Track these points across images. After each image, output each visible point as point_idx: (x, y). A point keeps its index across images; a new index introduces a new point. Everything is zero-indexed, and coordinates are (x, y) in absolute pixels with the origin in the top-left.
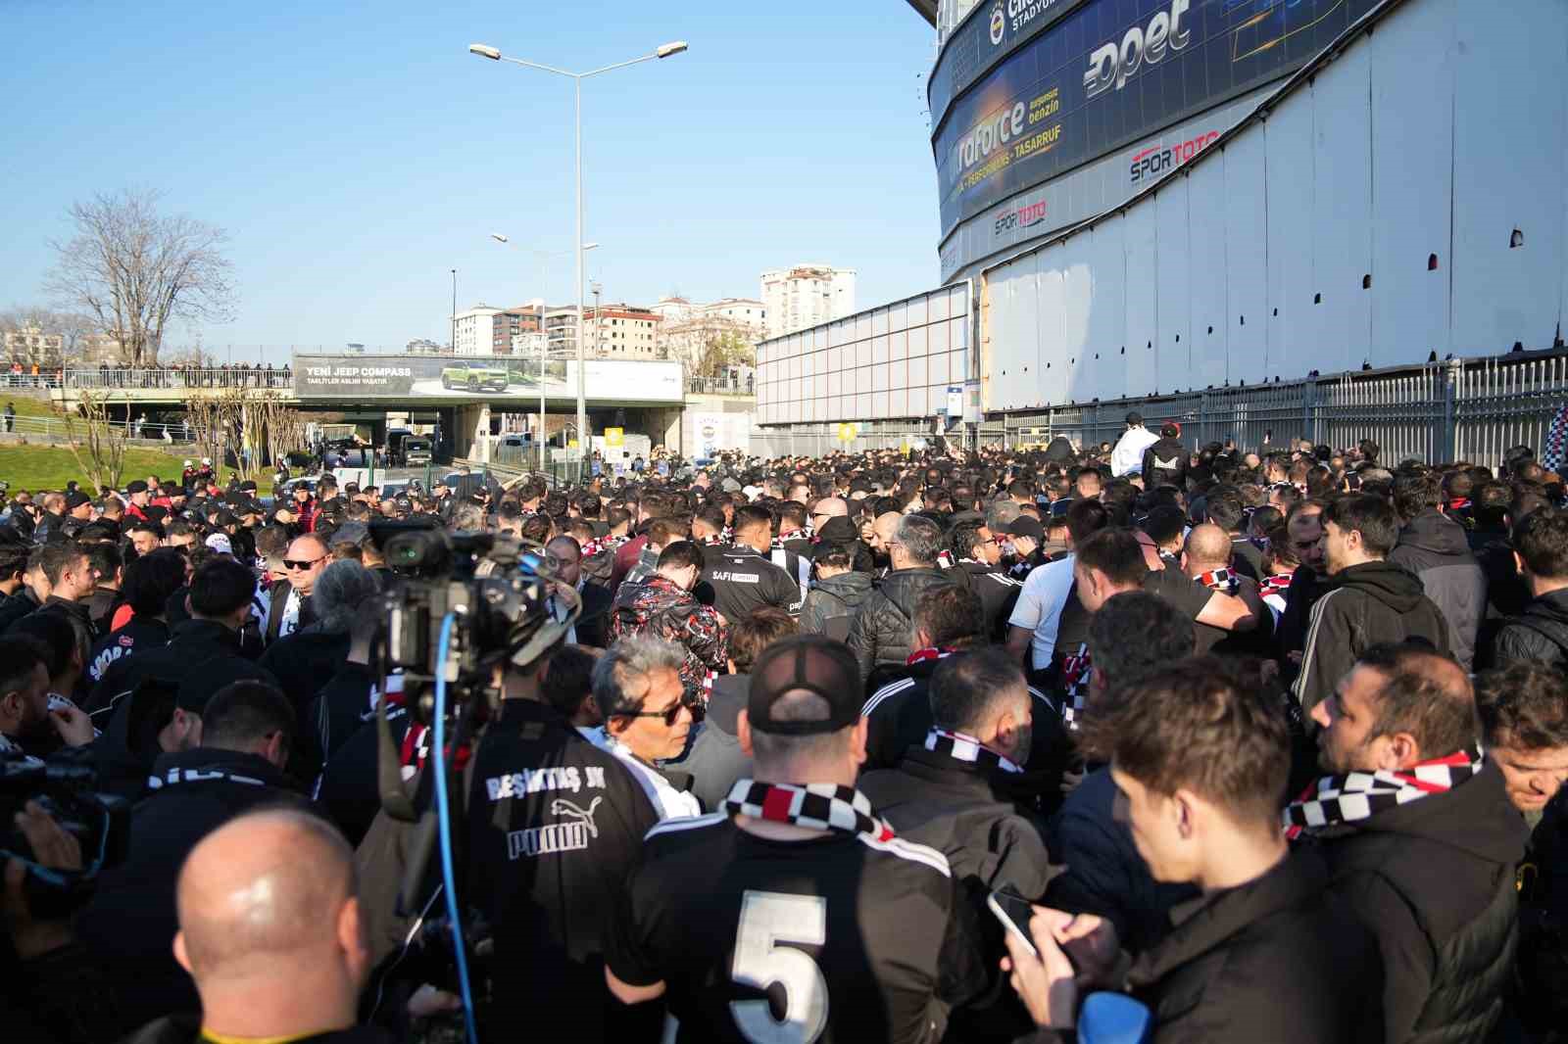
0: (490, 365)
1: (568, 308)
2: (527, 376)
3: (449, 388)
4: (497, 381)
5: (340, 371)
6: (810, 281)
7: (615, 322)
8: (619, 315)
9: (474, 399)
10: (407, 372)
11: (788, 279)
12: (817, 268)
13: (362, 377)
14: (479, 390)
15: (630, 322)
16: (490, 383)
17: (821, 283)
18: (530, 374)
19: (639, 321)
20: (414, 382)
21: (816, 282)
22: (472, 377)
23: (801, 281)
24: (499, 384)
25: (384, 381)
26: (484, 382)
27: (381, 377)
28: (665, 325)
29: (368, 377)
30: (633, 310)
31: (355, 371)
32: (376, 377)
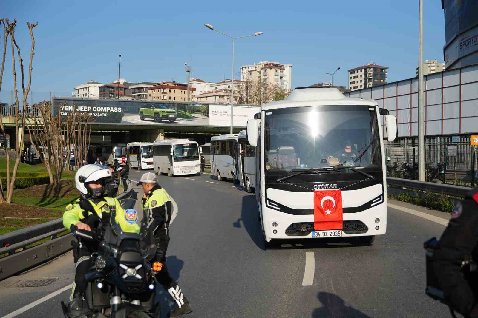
0: (167, 107)
1: (142, 83)
2: (187, 114)
3: (143, 120)
4: (170, 116)
5: (80, 108)
6: (273, 70)
7: (170, 91)
8: (173, 87)
9: (157, 126)
10: (120, 110)
11: (262, 69)
12: (276, 63)
13: (93, 112)
14: (160, 121)
15: (178, 91)
16: (167, 117)
17: (279, 71)
18: (189, 112)
19: (183, 91)
20: (123, 115)
21: (276, 71)
22: (157, 113)
23: (269, 70)
24: (171, 118)
25: (106, 115)
26: (163, 116)
27: (104, 112)
28: (196, 93)
29: (97, 112)
30: (180, 85)
31: (89, 108)
32: (101, 112)
